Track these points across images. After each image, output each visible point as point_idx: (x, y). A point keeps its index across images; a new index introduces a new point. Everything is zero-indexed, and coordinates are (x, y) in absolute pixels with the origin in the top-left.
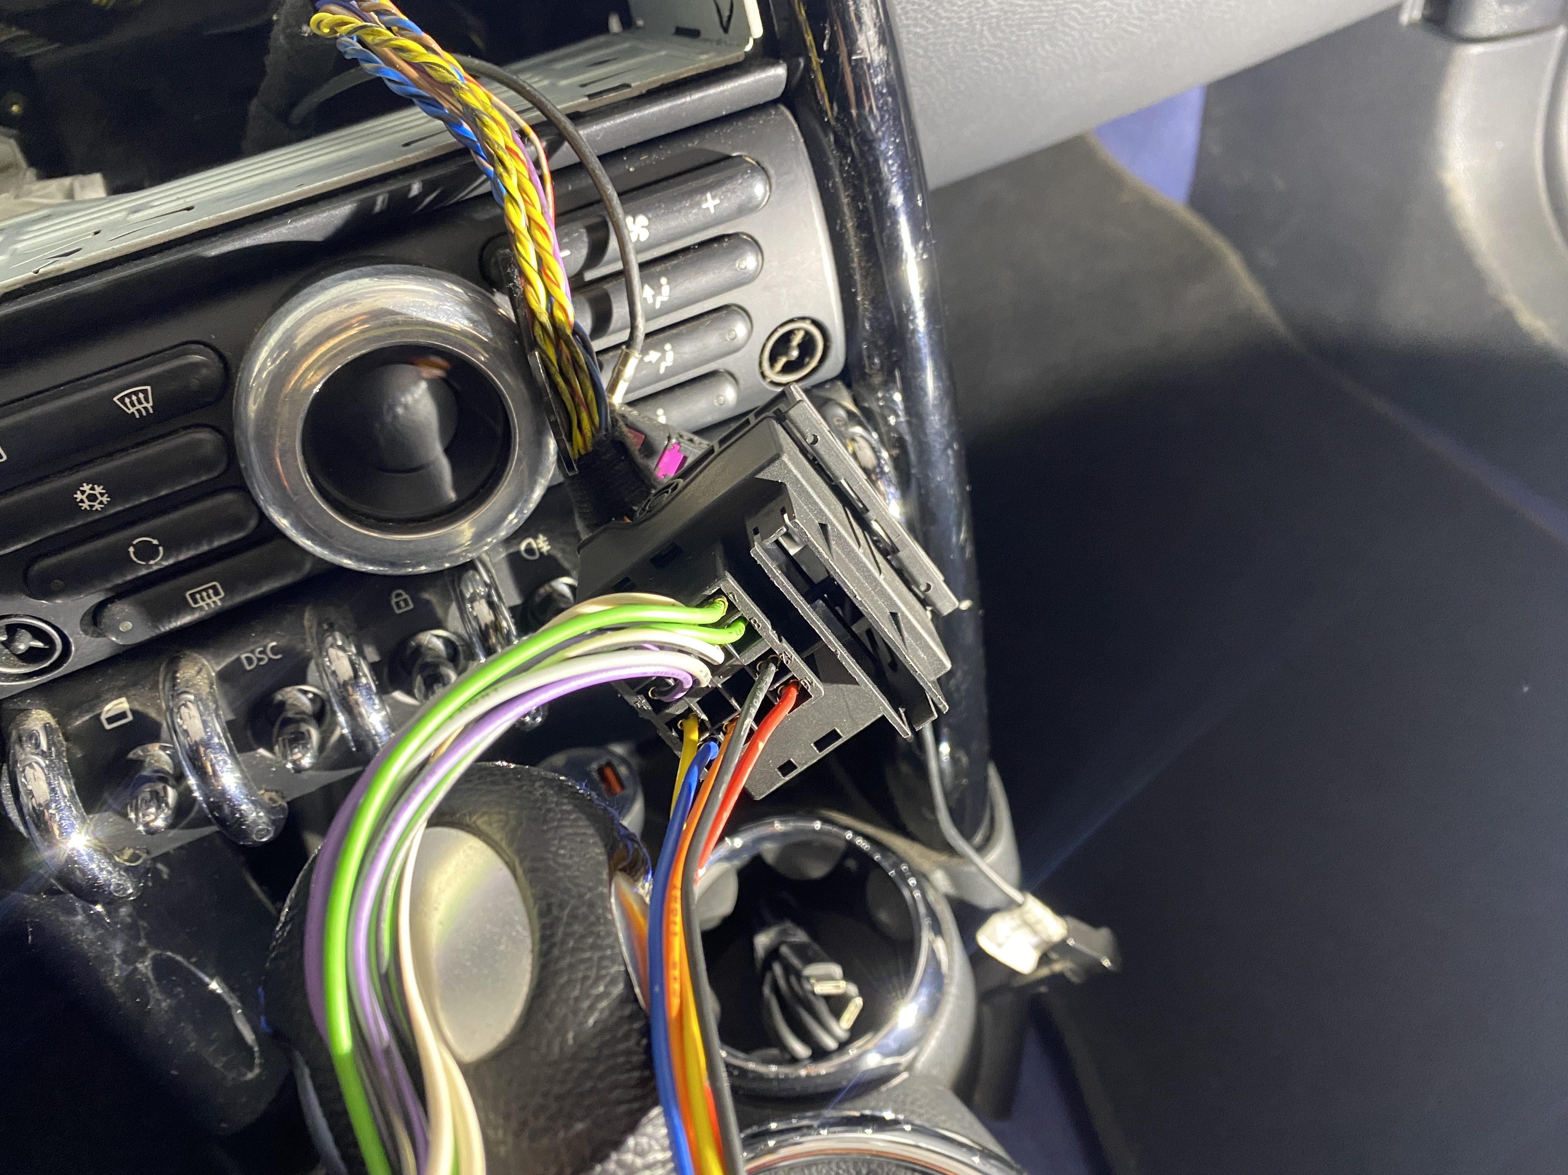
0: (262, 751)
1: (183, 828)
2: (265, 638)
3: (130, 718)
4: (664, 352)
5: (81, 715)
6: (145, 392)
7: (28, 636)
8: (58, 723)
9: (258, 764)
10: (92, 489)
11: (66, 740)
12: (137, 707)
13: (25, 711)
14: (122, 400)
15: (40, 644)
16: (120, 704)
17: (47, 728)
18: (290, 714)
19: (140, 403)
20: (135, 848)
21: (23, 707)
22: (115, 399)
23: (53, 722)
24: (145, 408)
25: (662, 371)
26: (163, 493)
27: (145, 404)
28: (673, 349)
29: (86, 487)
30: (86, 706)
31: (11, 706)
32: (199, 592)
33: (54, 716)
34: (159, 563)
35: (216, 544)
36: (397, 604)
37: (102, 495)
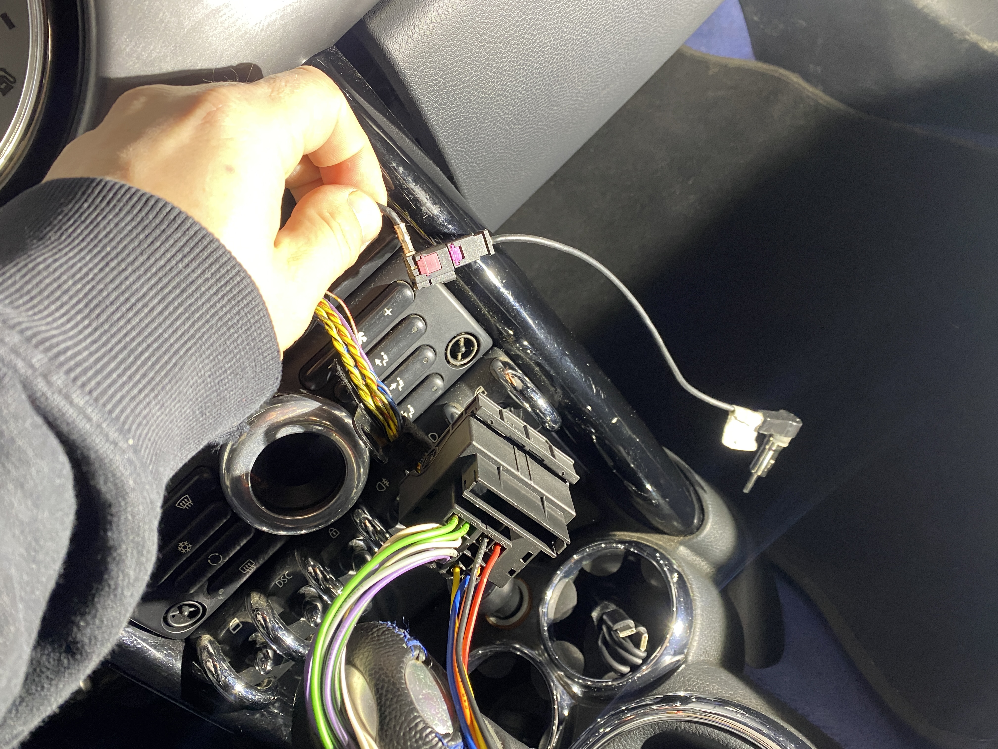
0: (302, 619)
1: (284, 663)
2: (283, 570)
3: (241, 626)
4: (398, 382)
5: (221, 631)
6: (186, 498)
7: (188, 607)
8: (214, 638)
9: (303, 625)
10: (184, 544)
11: (220, 644)
12: (242, 620)
13: (200, 637)
14: (179, 505)
15: (193, 609)
16: (235, 621)
17: (211, 643)
18: (307, 599)
19: (186, 503)
20: (268, 678)
21: (198, 636)
22: (176, 505)
23: (212, 639)
24: (190, 504)
25: (401, 390)
26: (211, 534)
27: (189, 502)
28: (401, 379)
29: (181, 544)
30: (222, 627)
31: (194, 637)
32: (244, 566)
33: (211, 635)
34: (223, 561)
35: (242, 545)
36: (332, 534)
37: (188, 545)
